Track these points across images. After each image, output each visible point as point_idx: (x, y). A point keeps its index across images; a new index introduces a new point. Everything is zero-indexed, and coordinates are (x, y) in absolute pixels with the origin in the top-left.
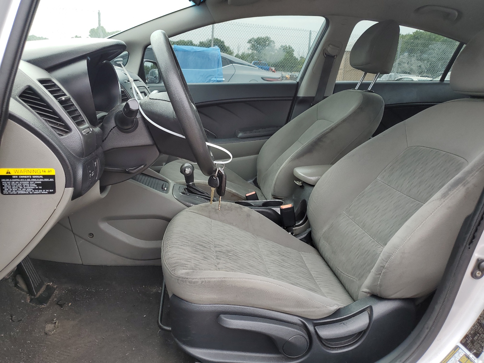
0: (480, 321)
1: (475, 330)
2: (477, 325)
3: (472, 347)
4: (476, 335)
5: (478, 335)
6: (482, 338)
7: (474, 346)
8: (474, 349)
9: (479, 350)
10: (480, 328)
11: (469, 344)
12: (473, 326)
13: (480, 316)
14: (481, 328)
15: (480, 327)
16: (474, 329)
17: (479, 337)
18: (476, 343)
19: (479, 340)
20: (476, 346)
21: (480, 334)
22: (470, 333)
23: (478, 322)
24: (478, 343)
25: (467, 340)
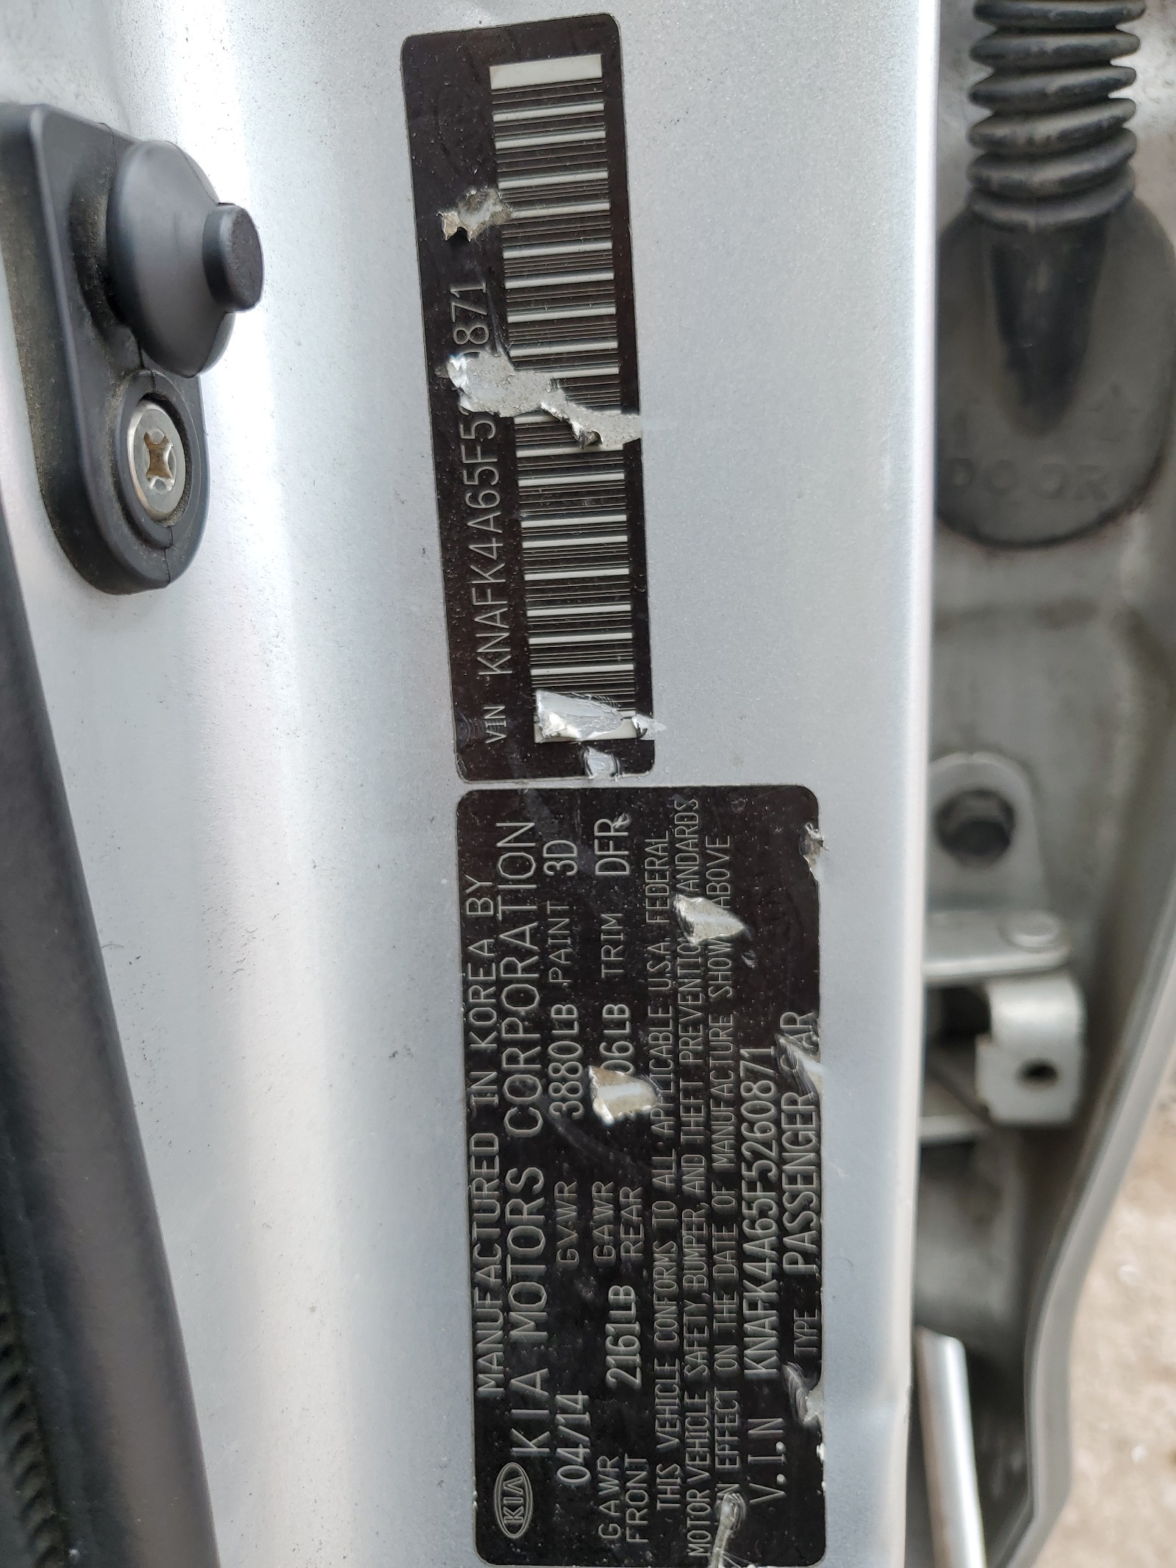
0: (524, 1119)
1: (542, 1279)
2: (527, 1195)
3: (669, 1488)
4: (602, 1312)
5: (621, 1293)
6: (696, 1297)
7: (675, 1456)
8: (698, 1500)
9: (766, 1445)
10: (585, 1203)
11: (610, 1485)
12: (482, 1247)
13: (474, 1061)
14: (600, 1191)
15: (567, 1190)
16: (518, 1277)
17: (646, 1315)
18: (666, 1406)
19: (678, 1354)
20: (697, 1441)
21: (639, 1276)
22: (516, 1358)
23: (513, 1155)
24: (691, 1387)
25: (541, 1471)
